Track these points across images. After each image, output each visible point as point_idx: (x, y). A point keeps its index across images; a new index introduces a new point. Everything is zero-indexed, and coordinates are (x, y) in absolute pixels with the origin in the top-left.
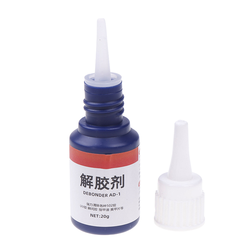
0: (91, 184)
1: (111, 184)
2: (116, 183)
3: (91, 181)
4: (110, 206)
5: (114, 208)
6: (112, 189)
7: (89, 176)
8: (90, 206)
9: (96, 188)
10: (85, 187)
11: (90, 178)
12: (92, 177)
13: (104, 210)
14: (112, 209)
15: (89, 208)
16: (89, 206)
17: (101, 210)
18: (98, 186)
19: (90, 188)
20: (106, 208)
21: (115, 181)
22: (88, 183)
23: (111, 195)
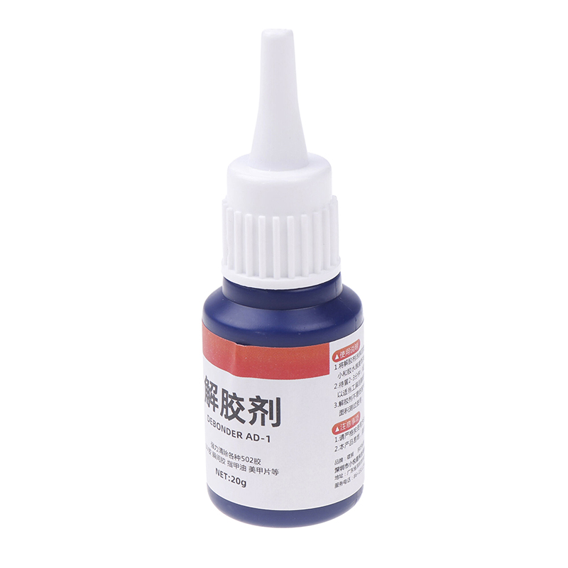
1: (250, 411)
2: (259, 413)
4: (246, 459)
5: (256, 466)
6: (252, 422)
8: (215, 452)
9: (221, 415)
13: (237, 466)
14: (252, 469)
17: (230, 464)
18: (225, 411)
20: (240, 462)
21: (257, 408)
23: (249, 436)
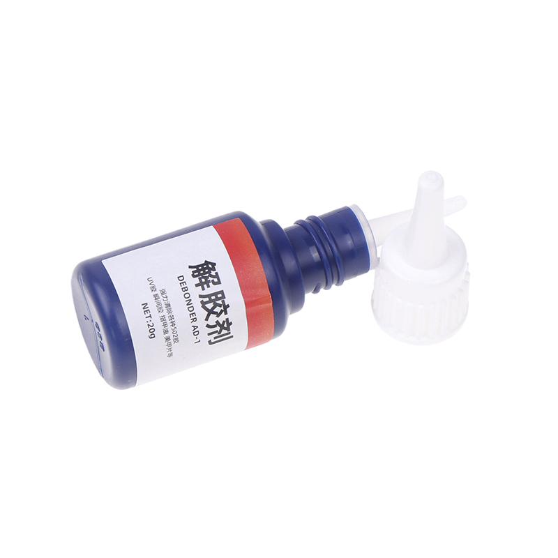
0: (205, 286)
1: (217, 322)
2: (218, 328)
3: (211, 284)
4: (175, 332)
5: (172, 341)
6: (208, 326)
7: (217, 276)
8: (161, 299)
9: (200, 296)
10: (194, 276)
11: (216, 280)
12: (219, 282)
13: (165, 325)
14: (168, 339)
15: (156, 297)
16: (160, 295)
17: (163, 319)
18: (207, 299)
19: (197, 285)
20: (170, 327)
21: (222, 327)
22: (203, 280)
23: (195, 327)
